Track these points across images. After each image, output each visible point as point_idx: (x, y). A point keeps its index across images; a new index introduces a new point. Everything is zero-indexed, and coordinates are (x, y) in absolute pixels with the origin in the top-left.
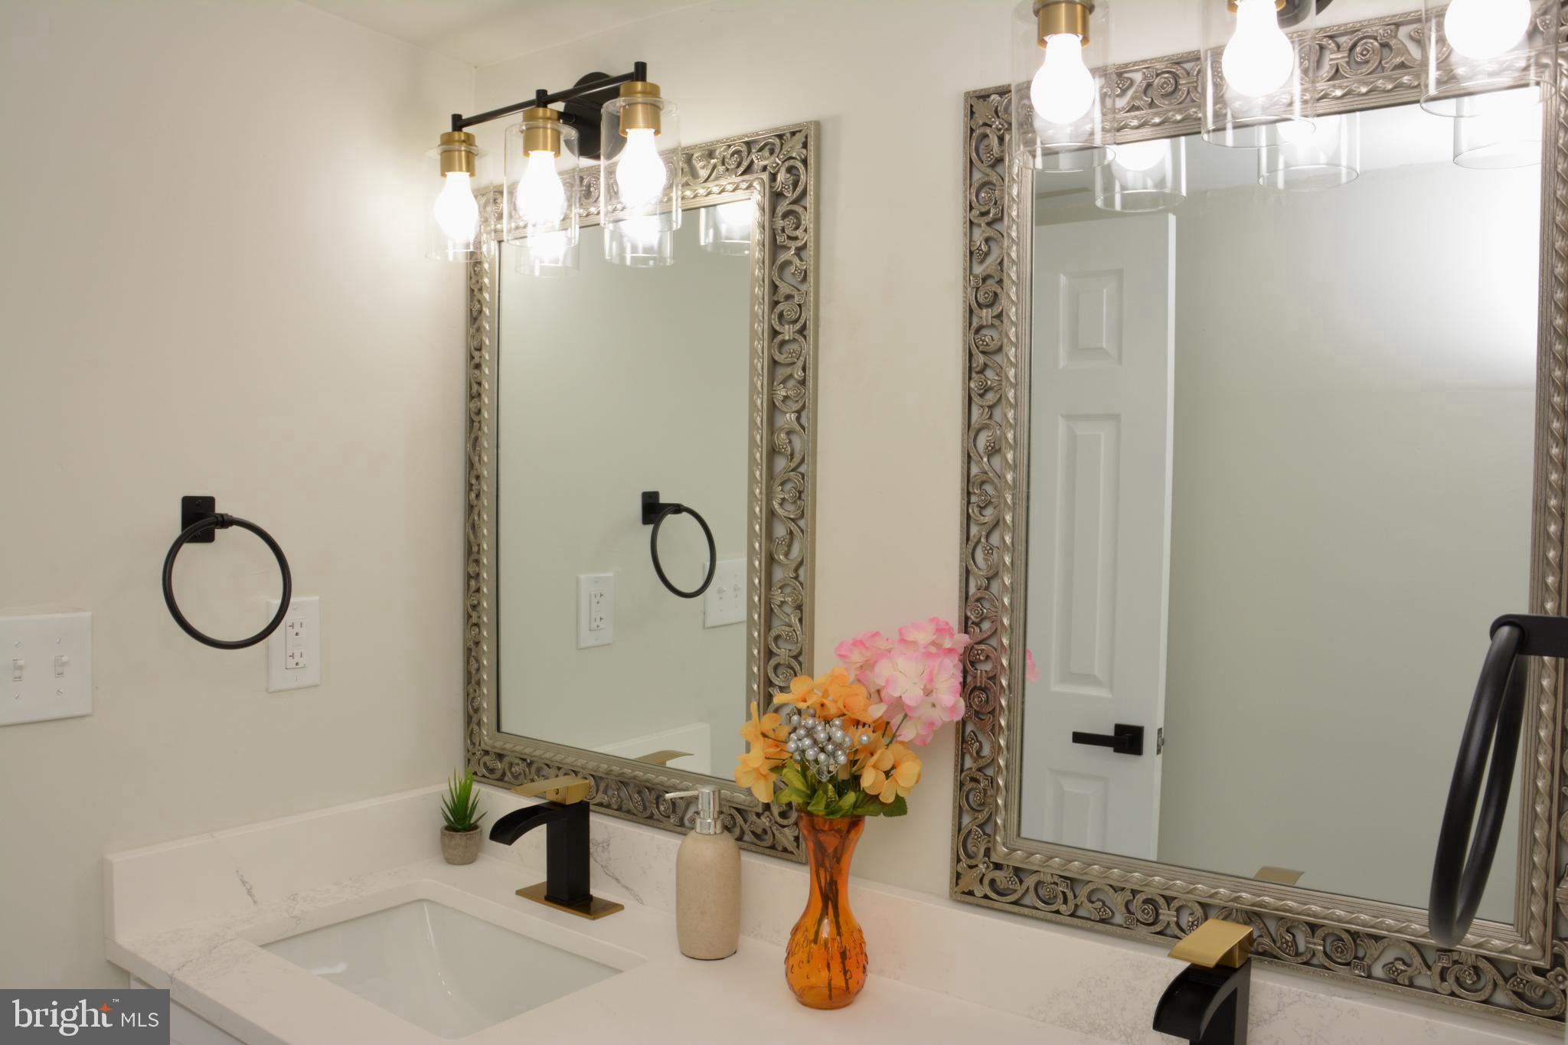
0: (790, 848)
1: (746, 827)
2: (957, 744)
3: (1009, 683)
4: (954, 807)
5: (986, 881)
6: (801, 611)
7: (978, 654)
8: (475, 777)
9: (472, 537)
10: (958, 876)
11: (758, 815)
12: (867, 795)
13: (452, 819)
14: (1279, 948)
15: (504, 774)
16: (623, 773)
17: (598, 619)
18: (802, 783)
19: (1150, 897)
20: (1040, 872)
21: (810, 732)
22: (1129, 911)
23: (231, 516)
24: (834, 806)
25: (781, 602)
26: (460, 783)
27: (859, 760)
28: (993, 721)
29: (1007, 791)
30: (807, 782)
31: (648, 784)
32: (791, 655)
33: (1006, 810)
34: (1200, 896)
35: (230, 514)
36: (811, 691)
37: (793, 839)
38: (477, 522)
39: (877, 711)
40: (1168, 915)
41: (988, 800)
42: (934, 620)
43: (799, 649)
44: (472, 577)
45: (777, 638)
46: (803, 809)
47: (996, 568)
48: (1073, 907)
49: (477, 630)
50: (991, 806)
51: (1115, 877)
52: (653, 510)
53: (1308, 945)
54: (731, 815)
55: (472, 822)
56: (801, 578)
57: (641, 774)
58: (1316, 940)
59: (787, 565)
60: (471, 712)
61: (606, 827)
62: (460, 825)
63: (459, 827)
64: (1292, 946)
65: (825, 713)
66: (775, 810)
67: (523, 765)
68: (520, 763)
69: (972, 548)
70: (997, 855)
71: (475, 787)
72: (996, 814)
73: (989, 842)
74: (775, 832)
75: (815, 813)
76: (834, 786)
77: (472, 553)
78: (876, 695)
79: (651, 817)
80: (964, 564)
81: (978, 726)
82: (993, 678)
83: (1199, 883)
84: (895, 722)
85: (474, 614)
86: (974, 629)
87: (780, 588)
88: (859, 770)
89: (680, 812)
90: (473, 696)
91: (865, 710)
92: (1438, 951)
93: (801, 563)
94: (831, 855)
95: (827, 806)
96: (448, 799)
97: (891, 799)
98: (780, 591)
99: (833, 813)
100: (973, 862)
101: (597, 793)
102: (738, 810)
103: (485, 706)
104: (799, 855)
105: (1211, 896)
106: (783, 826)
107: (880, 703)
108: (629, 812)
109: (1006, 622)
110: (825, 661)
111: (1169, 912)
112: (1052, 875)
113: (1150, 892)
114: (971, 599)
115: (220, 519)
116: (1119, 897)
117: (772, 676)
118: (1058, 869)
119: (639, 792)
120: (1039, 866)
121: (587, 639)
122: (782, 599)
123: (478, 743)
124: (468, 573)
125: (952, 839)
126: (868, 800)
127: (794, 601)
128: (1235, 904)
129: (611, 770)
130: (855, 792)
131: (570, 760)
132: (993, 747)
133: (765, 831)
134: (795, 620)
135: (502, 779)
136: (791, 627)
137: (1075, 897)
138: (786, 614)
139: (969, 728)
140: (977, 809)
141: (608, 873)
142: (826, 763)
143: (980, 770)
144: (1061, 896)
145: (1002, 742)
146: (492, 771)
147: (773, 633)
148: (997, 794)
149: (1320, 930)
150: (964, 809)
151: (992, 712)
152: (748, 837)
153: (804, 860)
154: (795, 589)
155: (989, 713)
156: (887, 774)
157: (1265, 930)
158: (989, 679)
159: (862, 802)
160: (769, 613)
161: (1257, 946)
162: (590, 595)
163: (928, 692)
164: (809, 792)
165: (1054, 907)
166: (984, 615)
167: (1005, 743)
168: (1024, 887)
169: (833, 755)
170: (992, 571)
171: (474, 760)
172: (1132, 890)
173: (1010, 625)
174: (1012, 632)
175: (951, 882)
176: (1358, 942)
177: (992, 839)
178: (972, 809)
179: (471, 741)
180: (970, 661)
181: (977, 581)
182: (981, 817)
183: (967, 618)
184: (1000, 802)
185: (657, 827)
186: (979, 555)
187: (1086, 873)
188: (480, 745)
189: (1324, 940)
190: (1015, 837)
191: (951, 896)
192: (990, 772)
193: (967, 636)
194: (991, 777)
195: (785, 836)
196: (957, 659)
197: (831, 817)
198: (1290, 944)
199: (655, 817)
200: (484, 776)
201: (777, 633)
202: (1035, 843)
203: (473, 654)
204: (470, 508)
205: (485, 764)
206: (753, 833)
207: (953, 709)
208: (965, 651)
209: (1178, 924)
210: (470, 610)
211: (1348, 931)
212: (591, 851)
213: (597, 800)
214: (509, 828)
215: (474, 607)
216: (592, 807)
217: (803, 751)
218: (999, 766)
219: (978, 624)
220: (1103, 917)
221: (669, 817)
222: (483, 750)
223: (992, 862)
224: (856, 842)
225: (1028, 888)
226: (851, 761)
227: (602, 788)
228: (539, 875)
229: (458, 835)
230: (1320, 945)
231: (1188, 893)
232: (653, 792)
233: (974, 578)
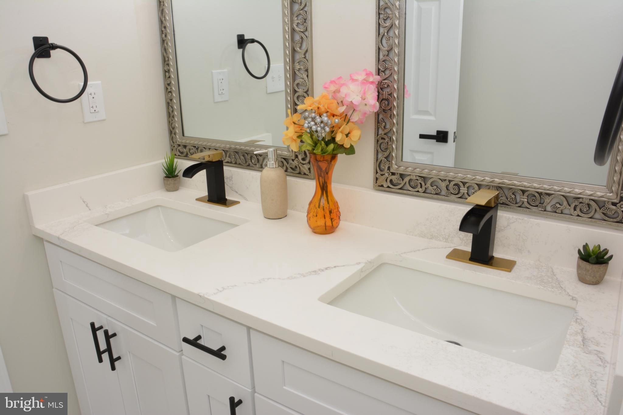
0: (307, 173)
1: (288, 166)
2: (375, 124)
3: (397, 96)
4: (375, 151)
5: (388, 180)
6: (308, 72)
7: (384, 84)
8: (175, 156)
9: (165, 54)
10: (377, 179)
11: (293, 160)
12: (339, 145)
13: (167, 173)
14: (509, 201)
15: (187, 154)
16: (236, 148)
17: (222, 90)
18: (311, 142)
19: (456, 183)
20: (410, 175)
21: (313, 119)
22: (447, 189)
23: (56, 44)
24: (325, 150)
25: (299, 69)
26: (169, 158)
27: (334, 130)
28: (391, 113)
29: (397, 142)
30: (313, 141)
31: (247, 152)
32: (304, 91)
33: (397, 150)
34: (477, 181)
35: (55, 43)
36: (313, 104)
37: (308, 169)
38: (166, 47)
39: (342, 109)
40: (464, 190)
41: (389, 147)
42: (365, 70)
43: (307, 89)
44: (166, 72)
45: (298, 84)
46: (312, 153)
47: (391, 46)
48: (424, 189)
49: (171, 94)
50: (390, 149)
51: (442, 175)
52: (242, 42)
53: (521, 199)
54: (282, 161)
55: (175, 174)
56: (307, 58)
57: (244, 147)
58: (524, 197)
59: (301, 52)
60: (171, 129)
61: (230, 171)
62: (171, 175)
63: (171, 176)
64: (514, 200)
65: (320, 111)
66: (300, 157)
67: (194, 149)
68: (193, 148)
69: (381, 38)
70: (393, 169)
71: (176, 160)
72: (392, 152)
73: (389, 164)
74: (300, 167)
75: (317, 153)
76: (324, 142)
77: (165, 61)
78: (341, 103)
79: (249, 165)
80: (378, 46)
81: (384, 115)
82: (390, 94)
83: (477, 176)
84: (349, 114)
85: (169, 87)
86: (382, 74)
87: (298, 63)
88: (334, 135)
89: (261, 162)
90: (171, 122)
91: (337, 109)
92: (574, 198)
93: (307, 51)
94: (324, 171)
95: (322, 150)
96: (165, 165)
97: (348, 146)
98: (298, 64)
99: (324, 153)
100: (383, 173)
101: (226, 157)
102: (284, 159)
103: (177, 126)
104: (311, 176)
105: (482, 181)
106: (303, 164)
107: (342, 106)
108: (240, 164)
109: (396, 69)
110: (319, 91)
111: (464, 189)
112: (416, 176)
113: (457, 181)
114: (381, 60)
115: (51, 45)
116: (444, 183)
117: (296, 101)
118: (418, 173)
119: (243, 156)
120: (411, 172)
121: (218, 98)
122: (299, 68)
123: (175, 142)
124: (165, 70)
125: (374, 164)
126: (339, 147)
127: (304, 68)
128: (492, 184)
129: (231, 147)
130: (334, 144)
131: (213, 145)
132: (391, 124)
133: (296, 167)
134: (305, 76)
135: (186, 156)
136: (304, 79)
137: (425, 185)
138: (301, 74)
139: (381, 116)
140: (385, 151)
141: (232, 189)
142: (321, 132)
143: (385, 134)
144: (419, 185)
145: (395, 121)
146: (182, 153)
147: (296, 82)
148: (393, 143)
149: (526, 192)
150: (379, 151)
151: (390, 109)
152: (290, 170)
153: (313, 178)
154: (304, 63)
155: (389, 110)
156: (347, 135)
157: (504, 194)
158: (389, 95)
159: (336, 149)
160: (294, 75)
161: (500, 200)
162: (218, 80)
163: (363, 99)
164: (314, 145)
165: (416, 190)
166: (386, 67)
167: (396, 122)
168: (404, 182)
169: (323, 128)
170: (390, 47)
171: (174, 149)
172: (449, 180)
173: (398, 70)
174: (399, 74)
175: (374, 182)
176: (542, 197)
177: (391, 163)
178: (382, 151)
179: (172, 141)
180: (380, 88)
181: (383, 53)
182: (386, 154)
183: (379, 69)
184: (394, 146)
185: (251, 170)
186: (384, 41)
187: (430, 174)
188: (176, 142)
189: (528, 197)
190: (400, 161)
191: (374, 187)
192: (390, 135)
193: (379, 76)
194: (390, 137)
195: (304, 168)
196: (375, 86)
197: (324, 155)
198: (514, 199)
199: (251, 165)
200: (179, 155)
201: (298, 82)
202: (409, 163)
203: (170, 105)
204: (163, 41)
205: (179, 150)
206: (291, 168)
207: (374, 106)
208: (378, 83)
209: (468, 193)
210: (167, 86)
211: (538, 192)
212: (225, 181)
213: (226, 161)
214: (190, 172)
215: (169, 85)
216: (224, 164)
217: (311, 128)
218: (394, 132)
219: (384, 72)
220: (437, 192)
221: (256, 165)
222: (178, 144)
223: (391, 172)
224: (334, 166)
225: (406, 182)
226: (331, 131)
227: (228, 155)
228: (204, 192)
229: (170, 179)
230: (526, 199)
231: (472, 180)
232: (249, 155)
233: (382, 51)
